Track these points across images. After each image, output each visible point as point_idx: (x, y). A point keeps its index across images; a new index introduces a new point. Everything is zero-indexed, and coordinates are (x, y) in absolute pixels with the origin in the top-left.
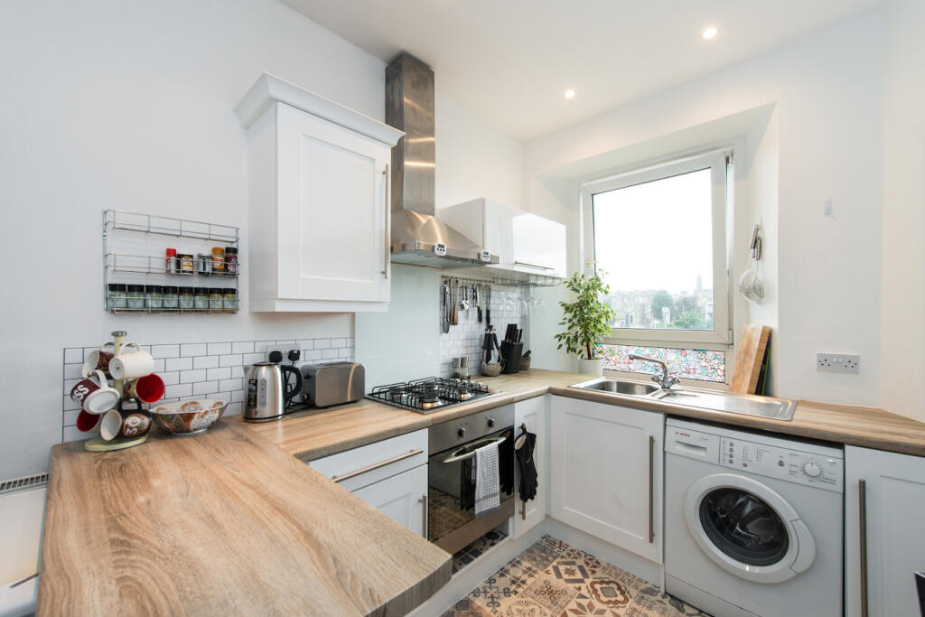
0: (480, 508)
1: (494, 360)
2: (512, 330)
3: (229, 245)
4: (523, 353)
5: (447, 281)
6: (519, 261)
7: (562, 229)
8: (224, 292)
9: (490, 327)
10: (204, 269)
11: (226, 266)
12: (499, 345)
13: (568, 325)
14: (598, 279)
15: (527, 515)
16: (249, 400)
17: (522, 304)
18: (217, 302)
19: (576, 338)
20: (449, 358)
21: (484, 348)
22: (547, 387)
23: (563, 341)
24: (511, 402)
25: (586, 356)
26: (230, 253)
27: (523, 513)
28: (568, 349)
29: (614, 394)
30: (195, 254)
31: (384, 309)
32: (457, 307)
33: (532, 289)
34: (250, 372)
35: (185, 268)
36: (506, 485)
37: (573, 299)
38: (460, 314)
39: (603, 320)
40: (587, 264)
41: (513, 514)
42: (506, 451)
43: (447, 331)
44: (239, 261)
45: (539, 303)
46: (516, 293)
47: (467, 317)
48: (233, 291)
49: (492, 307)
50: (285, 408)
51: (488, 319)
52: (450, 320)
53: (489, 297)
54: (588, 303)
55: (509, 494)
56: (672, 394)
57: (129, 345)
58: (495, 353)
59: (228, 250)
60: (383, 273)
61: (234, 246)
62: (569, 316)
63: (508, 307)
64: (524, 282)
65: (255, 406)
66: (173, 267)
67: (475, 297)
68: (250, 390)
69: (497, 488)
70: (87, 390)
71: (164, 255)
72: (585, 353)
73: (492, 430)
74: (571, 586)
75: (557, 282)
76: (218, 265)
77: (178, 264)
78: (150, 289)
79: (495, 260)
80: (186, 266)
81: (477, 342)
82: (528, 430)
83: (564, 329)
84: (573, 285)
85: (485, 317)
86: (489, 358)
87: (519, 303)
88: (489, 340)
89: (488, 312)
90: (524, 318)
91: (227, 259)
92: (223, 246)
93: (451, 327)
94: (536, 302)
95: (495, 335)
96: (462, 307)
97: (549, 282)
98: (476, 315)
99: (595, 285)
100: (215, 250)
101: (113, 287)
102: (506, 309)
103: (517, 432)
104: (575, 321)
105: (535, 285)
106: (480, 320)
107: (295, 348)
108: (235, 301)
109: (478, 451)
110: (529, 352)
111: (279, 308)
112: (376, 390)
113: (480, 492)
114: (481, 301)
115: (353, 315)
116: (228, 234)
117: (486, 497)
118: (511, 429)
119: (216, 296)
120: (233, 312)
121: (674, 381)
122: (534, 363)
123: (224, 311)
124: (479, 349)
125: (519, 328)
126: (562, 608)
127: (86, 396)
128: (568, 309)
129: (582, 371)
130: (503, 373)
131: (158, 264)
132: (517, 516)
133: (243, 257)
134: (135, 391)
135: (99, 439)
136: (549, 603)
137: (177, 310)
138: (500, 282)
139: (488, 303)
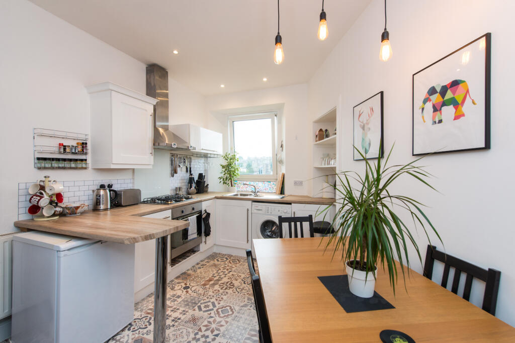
0: (190, 238)
1: (193, 187)
2: (201, 176)
3: (83, 142)
4: (205, 185)
5: (173, 155)
6: (204, 148)
7: (221, 135)
8: (82, 160)
9: (191, 175)
10: (75, 151)
11: (83, 150)
12: (195, 181)
13: (224, 173)
14: (234, 156)
15: (207, 243)
16: (97, 203)
17: (205, 165)
18: (80, 165)
19: (227, 178)
20: (174, 188)
21: (189, 183)
22: (214, 196)
23: (222, 180)
24: (201, 201)
25: (230, 186)
26: (84, 145)
27: (205, 242)
28: (224, 183)
29: (239, 197)
30: (70, 145)
31: (151, 167)
32: (178, 166)
33: (209, 159)
34: (95, 192)
35: (67, 151)
36: (199, 232)
37: (225, 163)
38: (178, 169)
39: (236, 172)
40: (231, 149)
41: (202, 242)
42: (199, 219)
43: (173, 176)
44: (88, 148)
45: (212, 165)
46: (202, 160)
47: (181, 170)
48: (86, 160)
49: (192, 166)
50: (111, 206)
51: (190, 171)
52: (174, 171)
53: (190, 162)
54: (231, 165)
55: (200, 236)
56: (257, 196)
57: (54, 181)
58: (194, 185)
59: (83, 143)
60: (151, 153)
61: (85, 142)
62: (224, 170)
63: (199, 166)
64: (206, 156)
65: (100, 205)
66: (62, 150)
67: (185, 162)
68: (97, 199)
69: (196, 231)
70: (39, 198)
71: (58, 146)
72: (230, 184)
73: (194, 211)
74: (206, 314)
75: (219, 156)
76: (80, 150)
77: (65, 149)
78: (53, 159)
79: (194, 148)
80: (68, 150)
81: (186, 181)
82: (207, 212)
83: (222, 175)
84: (226, 158)
85: (189, 170)
86: (191, 187)
87: (204, 165)
88: (191, 180)
89: (190, 168)
90: (206, 170)
91: (83, 147)
92: (81, 142)
93: (175, 175)
94: (210, 164)
95: (193, 178)
96: (179, 166)
97: (216, 156)
98: (185, 169)
99: (233, 158)
100: (78, 143)
101: (39, 159)
102: (198, 167)
103: (203, 212)
104: (226, 172)
105: (210, 157)
106: (187, 171)
107: (111, 183)
108: (86, 164)
109: (189, 218)
110: (208, 185)
111: (113, 167)
112: (146, 200)
113: (190, 232)
114: (187, 163)
115: (133, 170)
116: (83, 137)
117: (192, 234)
118: (201, 211)
119: (79, 162)
120: (85, 168)
121: (258, 192)
122: (210, 190)
123: (82, 168)
124: (187, 184)
125: (203, 175)
126: (199, 326)
127: (39, 200)
128: (223, 167)
129: (229, 191)
130: (197, 193)
131: (57, 149)
132: (203, 243)
133: (89, 146)
134: (55, 199)
135: (43, 216)
136: (192, 326)
137: (64, 168)
138: (195, 155)
139: (190, 165)
